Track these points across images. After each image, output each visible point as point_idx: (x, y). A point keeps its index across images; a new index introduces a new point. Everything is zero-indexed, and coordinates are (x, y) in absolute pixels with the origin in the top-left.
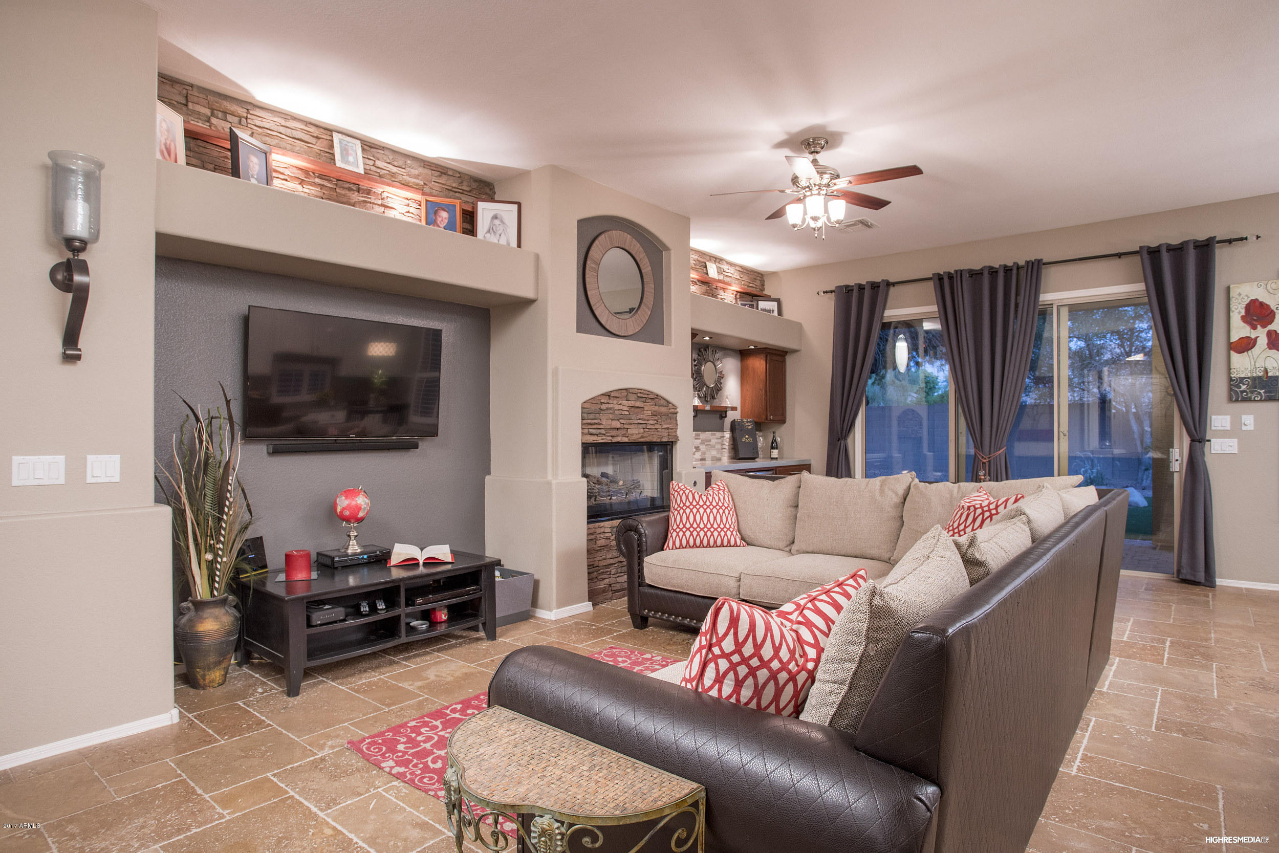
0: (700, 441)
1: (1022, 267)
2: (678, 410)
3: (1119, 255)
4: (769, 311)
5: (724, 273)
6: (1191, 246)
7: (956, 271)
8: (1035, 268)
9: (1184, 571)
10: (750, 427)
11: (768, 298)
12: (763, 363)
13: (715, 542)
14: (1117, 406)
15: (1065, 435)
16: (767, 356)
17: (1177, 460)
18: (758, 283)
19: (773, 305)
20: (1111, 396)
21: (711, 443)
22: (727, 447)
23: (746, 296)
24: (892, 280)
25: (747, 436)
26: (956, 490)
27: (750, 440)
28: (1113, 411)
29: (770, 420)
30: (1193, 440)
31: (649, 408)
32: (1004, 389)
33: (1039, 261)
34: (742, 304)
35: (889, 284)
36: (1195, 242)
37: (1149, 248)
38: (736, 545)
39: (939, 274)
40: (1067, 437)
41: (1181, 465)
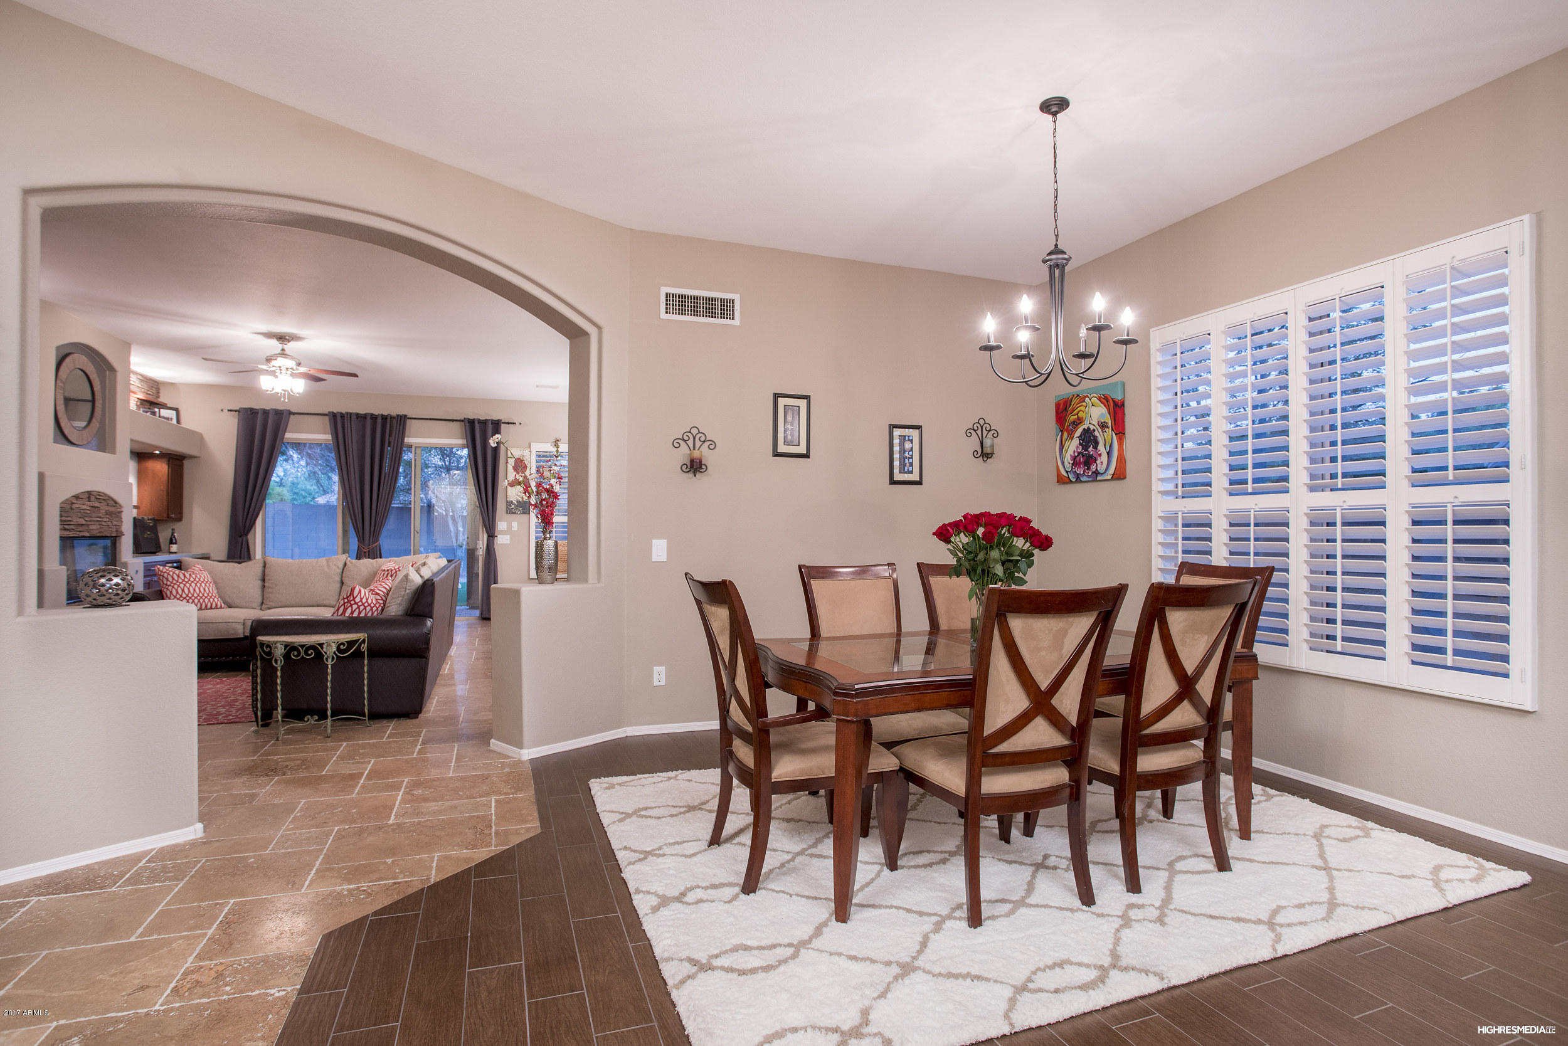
1: (394, 418)
2: (122, 509)
3: (453, 420)
4: (167, 419)
6: (490, 423)
7: (347, 413)
8: (402, 420)
9: (484, 613)
10: (152, 523)
11: (164, 406)
12: (166, 467)
13: (206, 606)
14: (439, 510)
15: (418, 533)
16: (169, 461)
17: (481, 548)
18: (154, 390)
19: (172, 414)
20: (434, 501)
23: (145, 403)
24: (293, 410)
25: (149, 533)
26: (375, 563)
27: (152, 535)
28: (436, 514)
29: (172, 518)
30: (489, 536)
31: (104, 508)
32: (380, 496)
33: (405, 416)
34: (144, 411)
35: (291, 413)
36: (492, 420)
37: (469, 419)
38: (221, 608)
39: (333, 413)
40: (420, 534)
41: (483, 551)
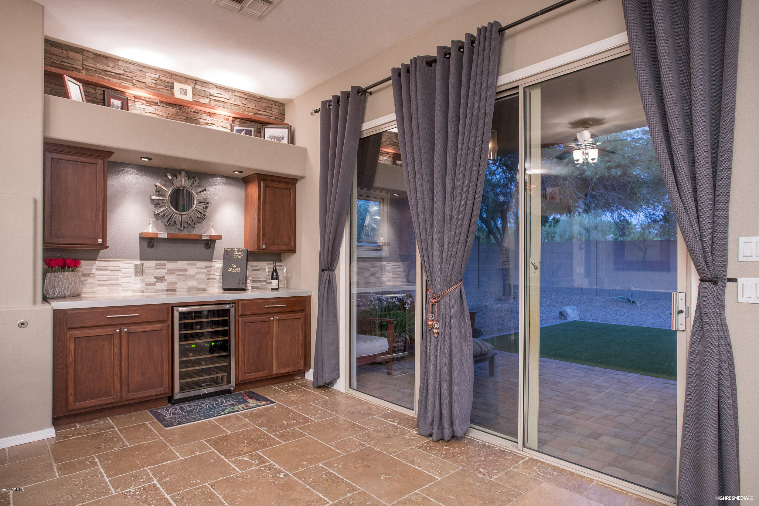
0: (166, 271)
4: (275, 138)
5: (211, 97)
10: (240, 257)
11: (278, 126)
15: (536, 268)
17: (681, 312)
19: (284, 133)
21: (187, 273)
22: (218, 278)
25: (235, 266)
27: (238, 270)
30: (705, 281)
39: (398, 70)
40: (539, 270)
41: (687, 320)
